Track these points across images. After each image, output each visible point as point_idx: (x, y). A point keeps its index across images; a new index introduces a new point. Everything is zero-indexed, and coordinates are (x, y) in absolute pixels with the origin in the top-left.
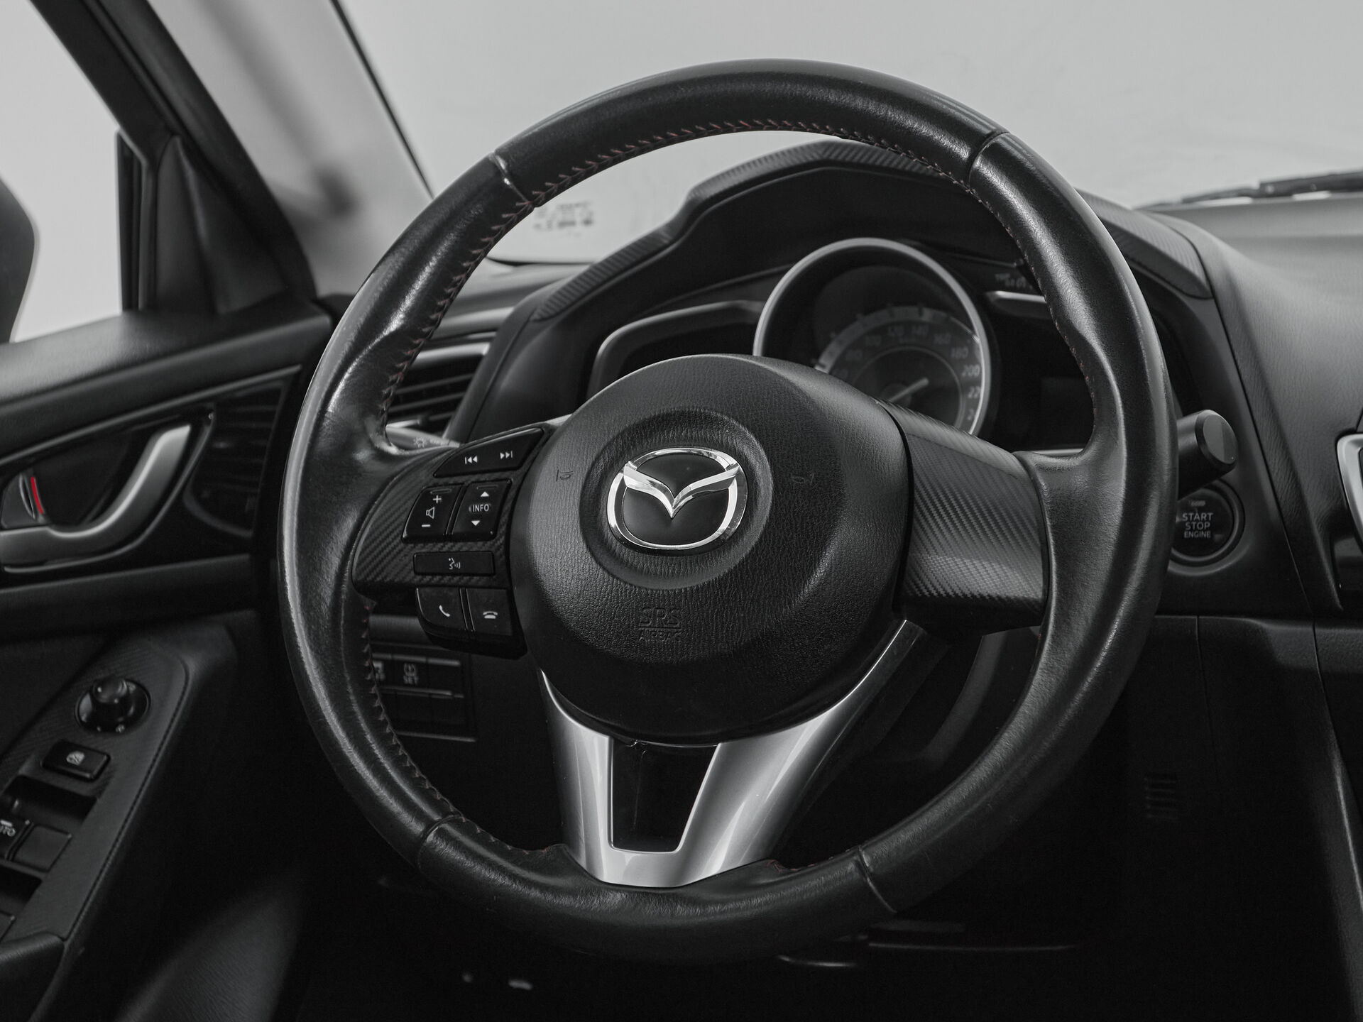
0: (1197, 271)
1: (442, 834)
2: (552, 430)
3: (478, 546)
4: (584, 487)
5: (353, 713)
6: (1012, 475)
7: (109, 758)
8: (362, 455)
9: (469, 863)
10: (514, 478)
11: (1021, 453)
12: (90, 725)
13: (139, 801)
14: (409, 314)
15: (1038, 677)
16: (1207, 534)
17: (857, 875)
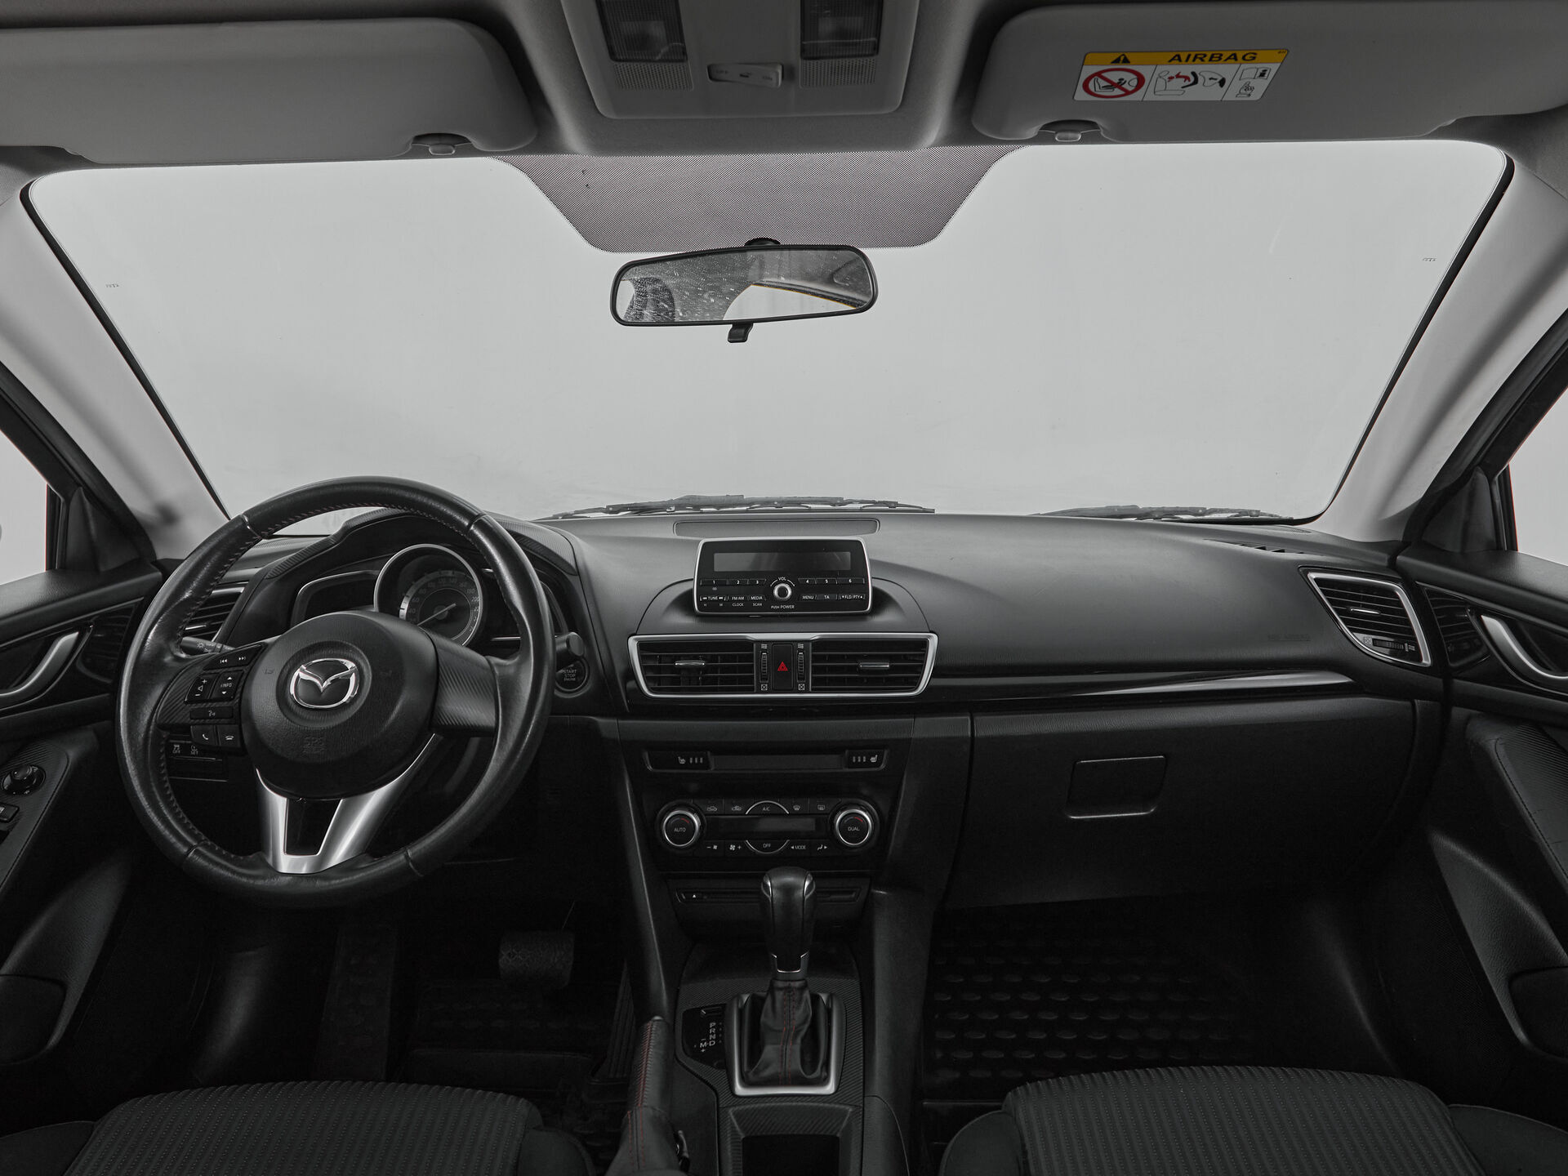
0: (572, 563)
1: (197, 852)
2: (266, 645)
3: (225, 704)
4: (279, 677)
5: (153, 792)
6: (483, 668)
7: (19, 809)
8: (168, 659)
9: (211, 866)
10: (245, 669)
11: (488, 657)
12: (9, 791)
13: (34, 831)
14: (194, 590)
15: (492, 763)
16: (574, 679)
17: (405, 861)
